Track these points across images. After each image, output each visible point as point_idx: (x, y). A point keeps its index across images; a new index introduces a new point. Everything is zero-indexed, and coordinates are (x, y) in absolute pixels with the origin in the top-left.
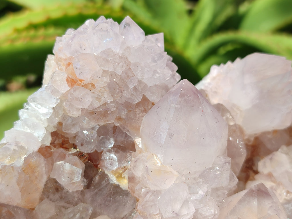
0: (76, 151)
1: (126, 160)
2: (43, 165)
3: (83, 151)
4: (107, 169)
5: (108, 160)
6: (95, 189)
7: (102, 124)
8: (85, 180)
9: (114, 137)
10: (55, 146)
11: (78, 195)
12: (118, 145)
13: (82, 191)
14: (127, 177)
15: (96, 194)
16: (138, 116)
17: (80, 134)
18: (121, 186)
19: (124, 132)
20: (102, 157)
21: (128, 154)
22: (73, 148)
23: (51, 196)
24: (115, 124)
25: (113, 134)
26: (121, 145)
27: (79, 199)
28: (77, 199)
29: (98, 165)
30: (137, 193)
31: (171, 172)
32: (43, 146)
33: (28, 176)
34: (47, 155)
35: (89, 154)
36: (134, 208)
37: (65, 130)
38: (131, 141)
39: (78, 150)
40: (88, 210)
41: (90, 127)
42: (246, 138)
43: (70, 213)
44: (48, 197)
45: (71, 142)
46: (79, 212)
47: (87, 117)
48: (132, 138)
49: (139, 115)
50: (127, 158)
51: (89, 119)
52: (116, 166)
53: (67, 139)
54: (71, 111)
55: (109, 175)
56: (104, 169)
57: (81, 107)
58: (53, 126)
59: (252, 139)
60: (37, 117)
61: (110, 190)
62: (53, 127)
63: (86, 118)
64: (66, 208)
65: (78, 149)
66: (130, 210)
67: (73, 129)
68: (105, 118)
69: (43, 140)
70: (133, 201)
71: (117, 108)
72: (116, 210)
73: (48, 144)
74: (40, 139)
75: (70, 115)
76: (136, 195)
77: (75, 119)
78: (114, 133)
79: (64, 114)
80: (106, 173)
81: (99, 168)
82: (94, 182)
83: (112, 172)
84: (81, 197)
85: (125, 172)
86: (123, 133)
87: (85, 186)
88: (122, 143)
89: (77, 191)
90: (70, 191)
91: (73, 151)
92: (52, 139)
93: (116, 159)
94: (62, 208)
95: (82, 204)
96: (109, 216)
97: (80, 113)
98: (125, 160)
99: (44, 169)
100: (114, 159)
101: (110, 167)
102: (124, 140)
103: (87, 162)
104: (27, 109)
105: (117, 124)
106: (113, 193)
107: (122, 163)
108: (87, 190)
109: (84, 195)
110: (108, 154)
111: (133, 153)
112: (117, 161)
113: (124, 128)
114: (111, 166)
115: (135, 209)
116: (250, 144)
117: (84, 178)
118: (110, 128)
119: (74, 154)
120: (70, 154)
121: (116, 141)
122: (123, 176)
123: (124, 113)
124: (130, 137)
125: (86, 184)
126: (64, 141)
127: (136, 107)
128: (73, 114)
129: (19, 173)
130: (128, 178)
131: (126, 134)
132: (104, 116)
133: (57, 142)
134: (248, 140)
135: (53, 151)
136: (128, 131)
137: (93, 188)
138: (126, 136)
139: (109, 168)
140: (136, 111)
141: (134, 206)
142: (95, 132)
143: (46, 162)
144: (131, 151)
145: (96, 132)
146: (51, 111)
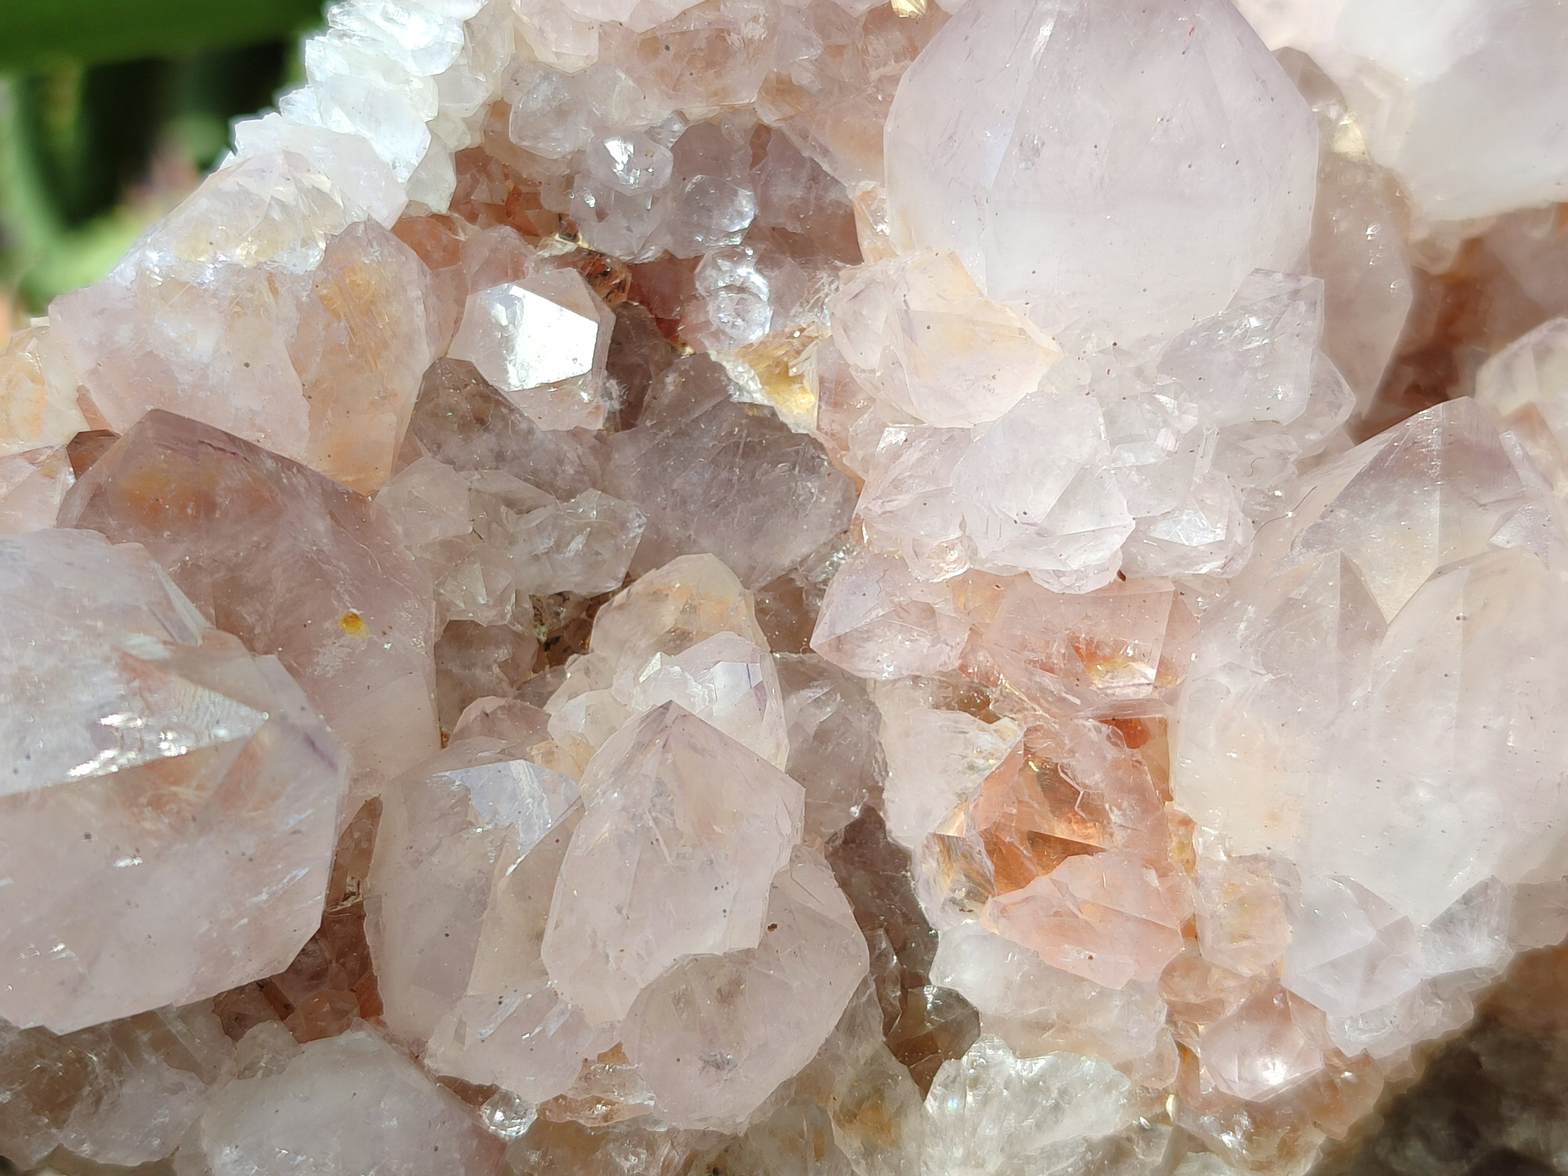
0: (570, 246)
1: (812, 302)
2: (415, 293)
3: (602, 249)
4: (718, 340)
5: (723, 293)
6: (660, 426)
7: (698, 110)
8: (613, 385)
9: (753, 183)
10: (472, 217)
11: (580, 451)
12: (773, 229)
13: (599, 436)
14: (811, 381)
15: (664, 451)
16: (874, 74)
17: (591, 163)
18: (785, 417)
19: (806, 154)
20: (698, 285)
21: (824, 276)
22: (557, 237)
23: (454, 444)
24: (760, 111)
25: (753, 164)
26: (790, 228)
27: (583, 469)
28: (572, 472)
29: (676, 323)
30: (860, 454)
31: (1022, 331)
32: (413, 213)
33: (342, 324)
34: (435, 256)
35: (633, 268)
36: (845, 532)
37: (521, 138)
38: (838, 204)
39: (583, 244)
40: (623, 526)
41: (638, 123)
42: (1419, 234)
43: (540, 529)
44: (438, 447)
45: (550, 203)
46: (580, 530)
47: (628, 72)
48: (844, 189)
49: (881, 70)
50: (817, 291)
51: (639, 81)
52: (763, 325)
53: (529, 186)
54: (552, 36)
55: (728, 366)
56: (707, 343)
57: (600, 14)
58: (464, 120)
59: (1452, 246)
60: (390, 70)
61: (731, 434)
62: (462, 127)
63: (623, 76)
64: (522, 509)
65: (580, 243)
66: (824, 537)
67: (557, 134)
68: (711, 72)
69: (415, 182)
70: (838, 497)
71: (772, 29)
72: (756, 531)
73: (439, 203)
74: (403, 176)
75: (546, 56)
76: (851, 461)
77: (571, 80)
78: (756, 159)
79: (514, 58)
80: (714, 357)
81: (682, 337)
82: (655, 398)
83: (744, 357)
84: (592, 462)
85: (804, 355)
86: (799, 161)
87: (614, 413)
88: (797, 216)
89: (576, 434)
90: (542, 426)
91: (559, 245)
92: (459, 182)
93: (765, 290)
94: (503, 509)
95: (594, 494)
96: (721, 556)
97: (592, 47)
98: (808, 302)
99: (420, 309)
100: (755, 291)
101: (733, 326)
102: (805, 200)
103: (626, 305)
104: (343, 35)
105: (770, 117)
106: (745, 443)
107: (793, 312)
108: (623, 434)
109: (608, 458)
110: (725, 265)
111: (847, 270)
112: (765, 298)
113: (805, 136)
114: (739, 322)
115: (849, 533)
116: (1439, 269)
117: (608, 378)
118: (737, 135)
119: (563, 261)
120: (544, 260)
121: (763, 203)
122: (793, 371)
123: (806, 55)
124: (835, 182)
125: (617, 406)
126: (515, 195)
127: (866, 30)
128: (557, 54)
129: (299, 306)
130: (816, 384)
131: (816, 166)
132: (710, 64)
133: (481, 194)
134: (1428, 247)
135: (462, 237)
136: (825, 152)
137: (648, 424)
138: (816, 176)
139: (728, 330)
140: (865, 51)
141: (845, 519)
142: (664, 155)
143: (428, 280)
144: (838, 263)
145: (669, 154)
146: (455, 36)
